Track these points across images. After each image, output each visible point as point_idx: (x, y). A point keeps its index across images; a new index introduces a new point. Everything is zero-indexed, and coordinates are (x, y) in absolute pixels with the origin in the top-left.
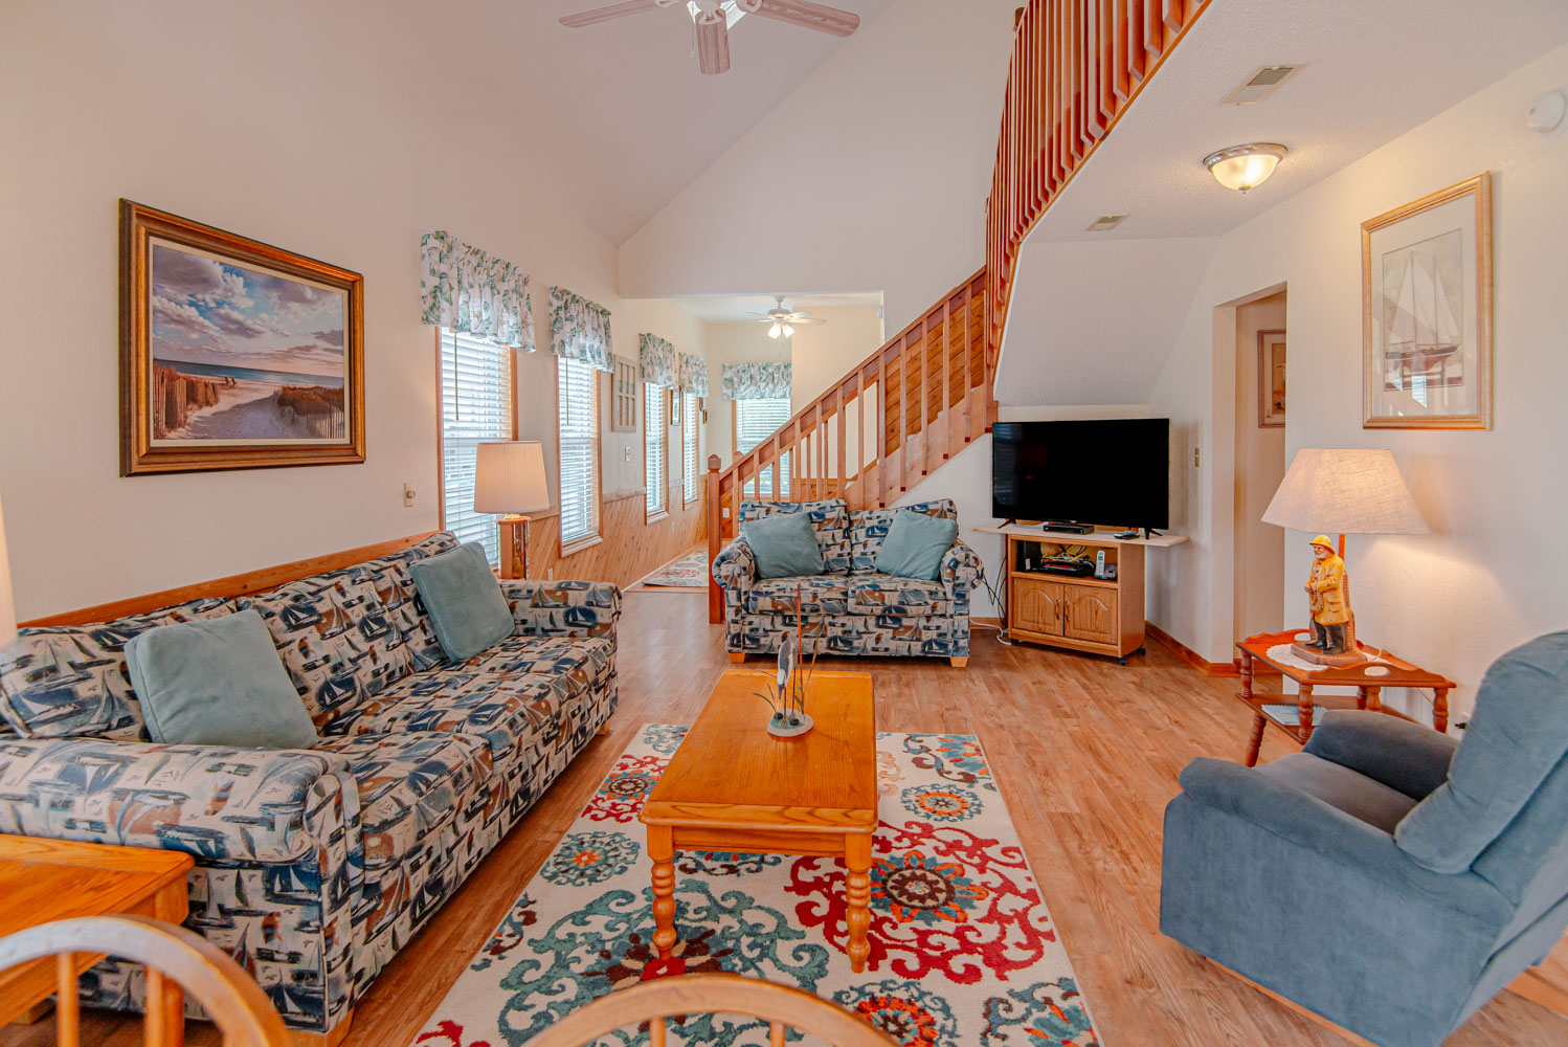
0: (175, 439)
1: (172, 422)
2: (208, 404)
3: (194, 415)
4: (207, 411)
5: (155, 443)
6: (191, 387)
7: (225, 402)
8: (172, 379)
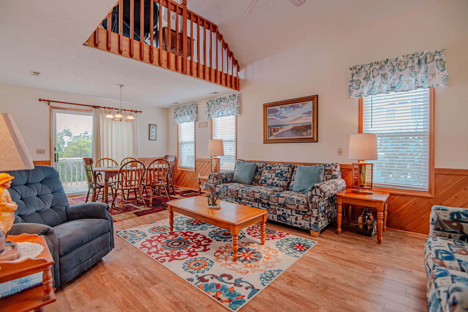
0: (271, 138)
1: (271, 135)
2: (277, 132)
3: (275, 134)
4: (277, 133)
5: (268, 139)
6: (274, 129)
7: (280, 131)
8: (271, 128)
